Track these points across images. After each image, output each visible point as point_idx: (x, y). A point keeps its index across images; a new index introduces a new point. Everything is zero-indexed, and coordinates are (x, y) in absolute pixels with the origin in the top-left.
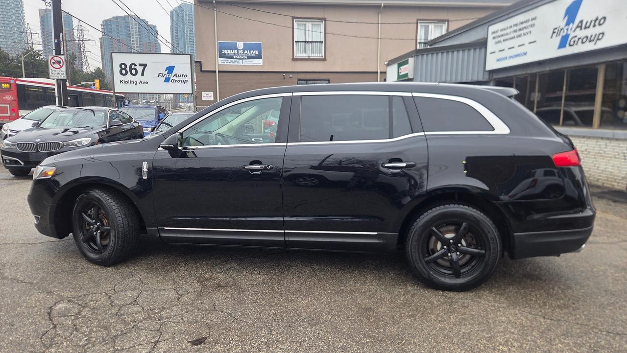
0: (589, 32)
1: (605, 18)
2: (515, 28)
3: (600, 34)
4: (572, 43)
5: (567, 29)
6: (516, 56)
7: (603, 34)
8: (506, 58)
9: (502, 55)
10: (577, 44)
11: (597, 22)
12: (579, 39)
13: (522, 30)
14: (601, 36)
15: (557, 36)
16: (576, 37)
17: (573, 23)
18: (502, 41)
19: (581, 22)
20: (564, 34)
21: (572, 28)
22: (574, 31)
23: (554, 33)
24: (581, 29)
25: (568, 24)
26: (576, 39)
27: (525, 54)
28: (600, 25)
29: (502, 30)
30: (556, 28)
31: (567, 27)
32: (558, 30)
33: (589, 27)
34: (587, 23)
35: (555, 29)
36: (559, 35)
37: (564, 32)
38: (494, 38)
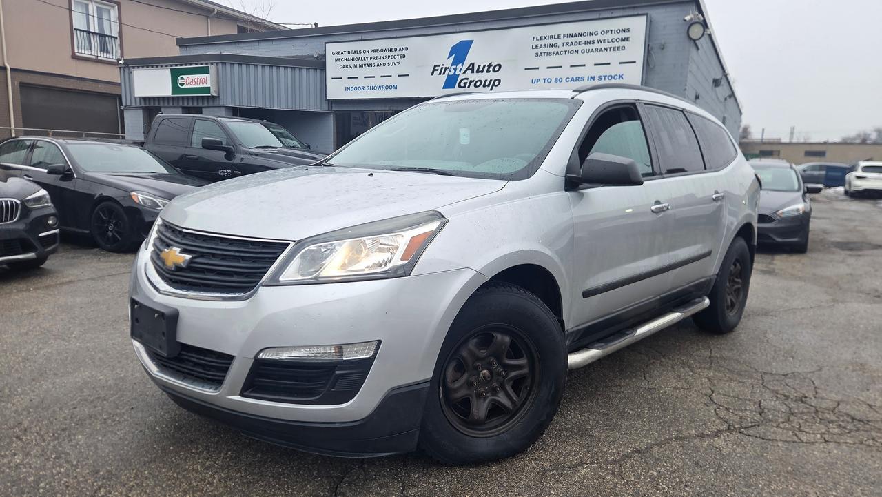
0: (484, 76)
1: (500, 66)
2: (375, 54)
3: (495, 81)
4: (462, 85)
5: (455, 70)
6: (379, 88)
7: (499, 81)
8: (363, 88)
9: (353, 83)
10: (469, 87)
11: (491, 69)
12: (471, 82)
13: (386, 58)
14: (497, 83)
15: (440, 74)
16: (467, 79)
17: (462, 65)
18: (352, 66)
19: (473, 64)
20: (450, 74)
21: (460, 71)
22: (465, 72)
23: (435, 70)
24: (473, 72)
25: (455, 63)
26: (468, 81)
27: (395, 87)
28: (494, 71)
29: (350, 53)
30: (439, 66)
31: (455, 67)
32: (442, 68)
33: (482, 71)
34: (479, 66)
35: (435, 66)
36: (444, 74)
37: (450, 71)
38: (336, 60)
